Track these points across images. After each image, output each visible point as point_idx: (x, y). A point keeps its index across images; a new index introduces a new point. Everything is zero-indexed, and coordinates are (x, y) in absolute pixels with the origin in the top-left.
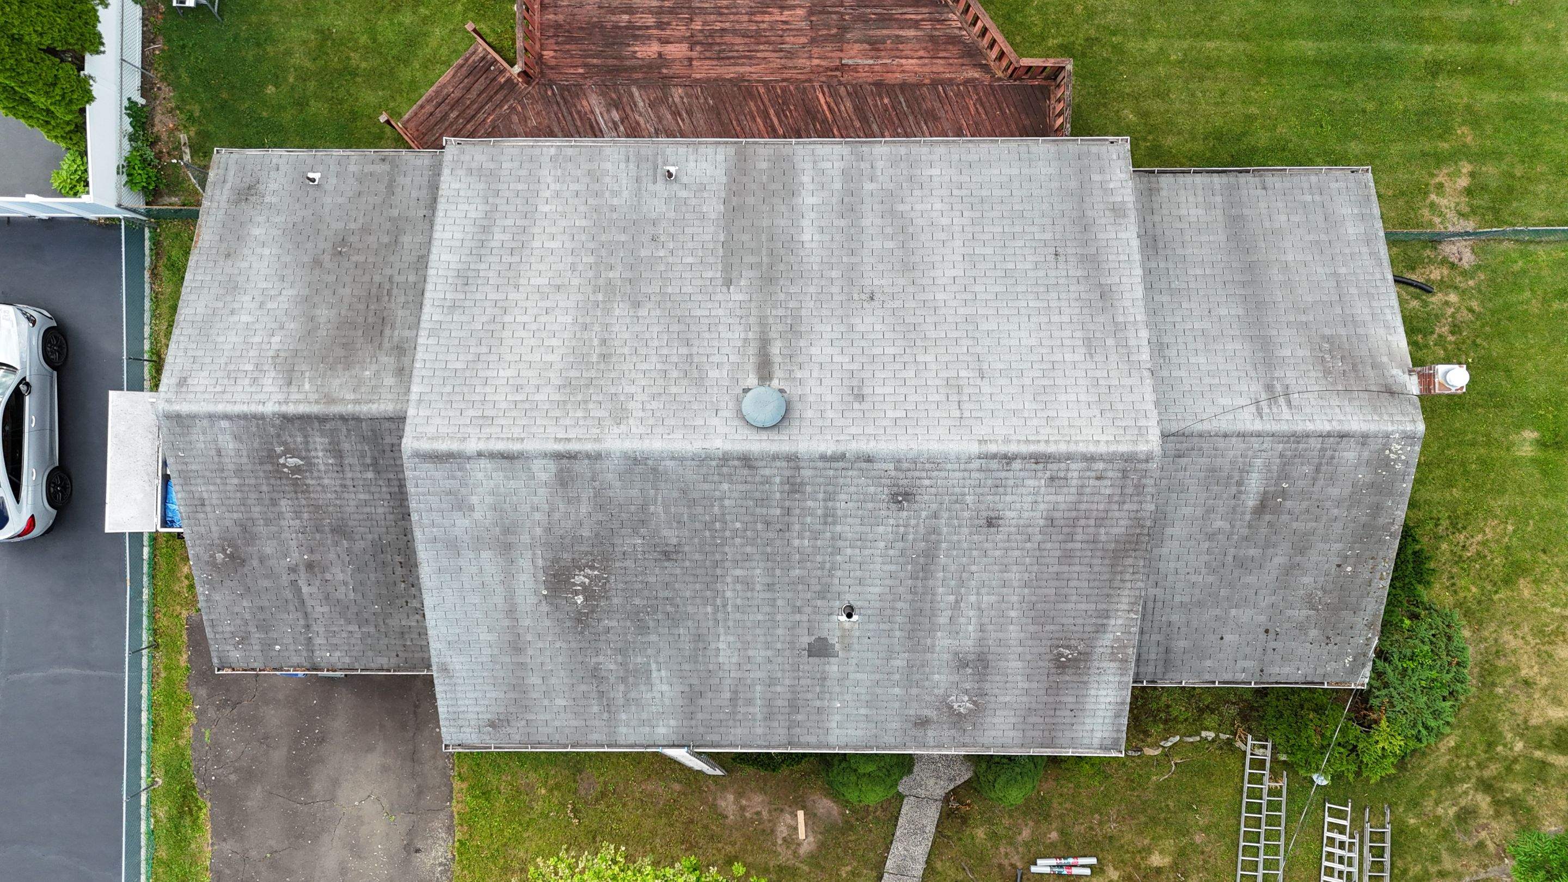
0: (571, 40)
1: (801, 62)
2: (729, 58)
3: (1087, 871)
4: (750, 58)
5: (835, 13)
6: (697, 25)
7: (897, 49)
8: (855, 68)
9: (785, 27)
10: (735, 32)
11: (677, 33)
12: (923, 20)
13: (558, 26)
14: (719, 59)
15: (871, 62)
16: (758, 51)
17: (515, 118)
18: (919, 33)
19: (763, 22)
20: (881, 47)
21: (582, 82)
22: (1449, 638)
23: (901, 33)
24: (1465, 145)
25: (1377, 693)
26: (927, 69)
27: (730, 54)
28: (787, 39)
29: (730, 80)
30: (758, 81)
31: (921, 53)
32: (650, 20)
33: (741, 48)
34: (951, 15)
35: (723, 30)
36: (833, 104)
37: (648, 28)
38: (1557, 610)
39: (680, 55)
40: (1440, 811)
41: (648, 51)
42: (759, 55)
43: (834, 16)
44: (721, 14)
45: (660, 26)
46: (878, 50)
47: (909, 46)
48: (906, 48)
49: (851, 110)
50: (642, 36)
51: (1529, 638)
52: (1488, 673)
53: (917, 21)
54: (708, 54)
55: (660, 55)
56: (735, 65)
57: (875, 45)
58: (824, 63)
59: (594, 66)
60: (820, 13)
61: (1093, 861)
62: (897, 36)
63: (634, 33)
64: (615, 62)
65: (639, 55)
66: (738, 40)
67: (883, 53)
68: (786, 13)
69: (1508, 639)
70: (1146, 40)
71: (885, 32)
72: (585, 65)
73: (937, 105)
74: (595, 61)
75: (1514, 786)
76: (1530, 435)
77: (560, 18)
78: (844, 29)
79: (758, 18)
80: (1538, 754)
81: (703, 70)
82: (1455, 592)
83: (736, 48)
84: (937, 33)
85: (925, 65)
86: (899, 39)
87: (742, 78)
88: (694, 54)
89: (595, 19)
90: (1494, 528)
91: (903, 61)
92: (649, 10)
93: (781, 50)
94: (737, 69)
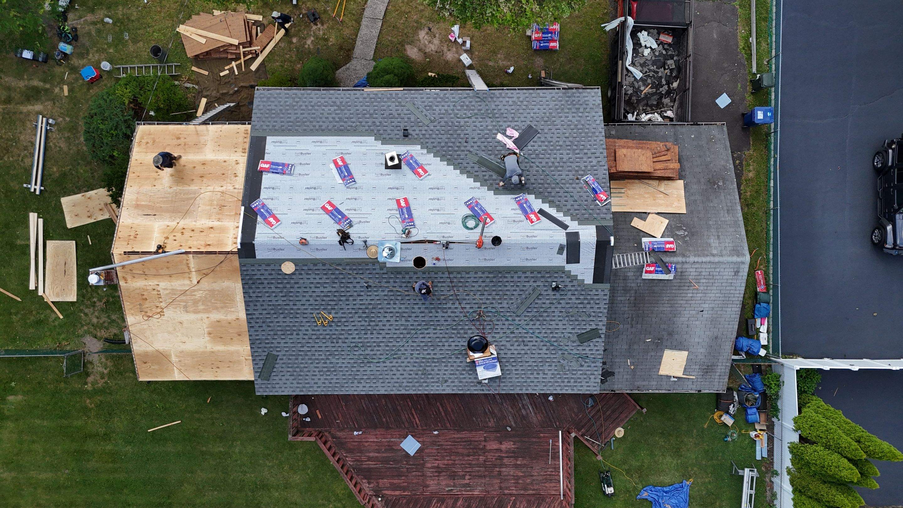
2: (465, 441)
4: (454, 442)
5: (411, 465)
6: (482, 458)
7: (379, 446)
9: (437, 457)
10: (463, 455)
11: (493, 454)
12: (366, 461)
14: (471, 441)
15: (392, 440)
16: (451, 445)
17: (576, 410)
18: (368, 454)
19: (448, 460)
20: (387, 447)
21: (542, 429)
22: (94, 146)
23: (377, 455)
24: (90, 398)
25: (129, 117)
27: (464, 443)
28: (435, 451)
29: (464, 430)
30: (450, 429)
31: (366, 444)
32: (506, 461)
33: (459, 447)
34: (352, 464)
35: (468, 456)
36: (412, 418)
37: (507, 457)
39: (491, 443)
41: (507, 446)
42: (450, 443)
44: (469, 464)
45: (501, 458)
46: (389, 446)
47: (373, 448)
50: (510, 453)
52: (73, 128)
53: (369, 460)
54: (476, 444)
55: (501, 443)
56: (462, 438)
59: (535, 438)
60: (419, 465)
62: (379, 453)
63: (514, 454)
64: (524, 440)
65: (512, 443)
66: (461, 451)
67: (386, 444)
68: (436, 465)
70: (252, 452)
71: (385, 455)
74: (534, 440)
79: (450, 462)
80: (48, 86)
81: (479, 436)
83: (462, 447)
84: (358, 454)
85: (364, 438)
86: (378, 451)
87: (458, 431)
88: (483, 443)
89: (534, 461)
91: (375, 440)
92: (507, 466)
93: (439, 445)
94: (461, 436)
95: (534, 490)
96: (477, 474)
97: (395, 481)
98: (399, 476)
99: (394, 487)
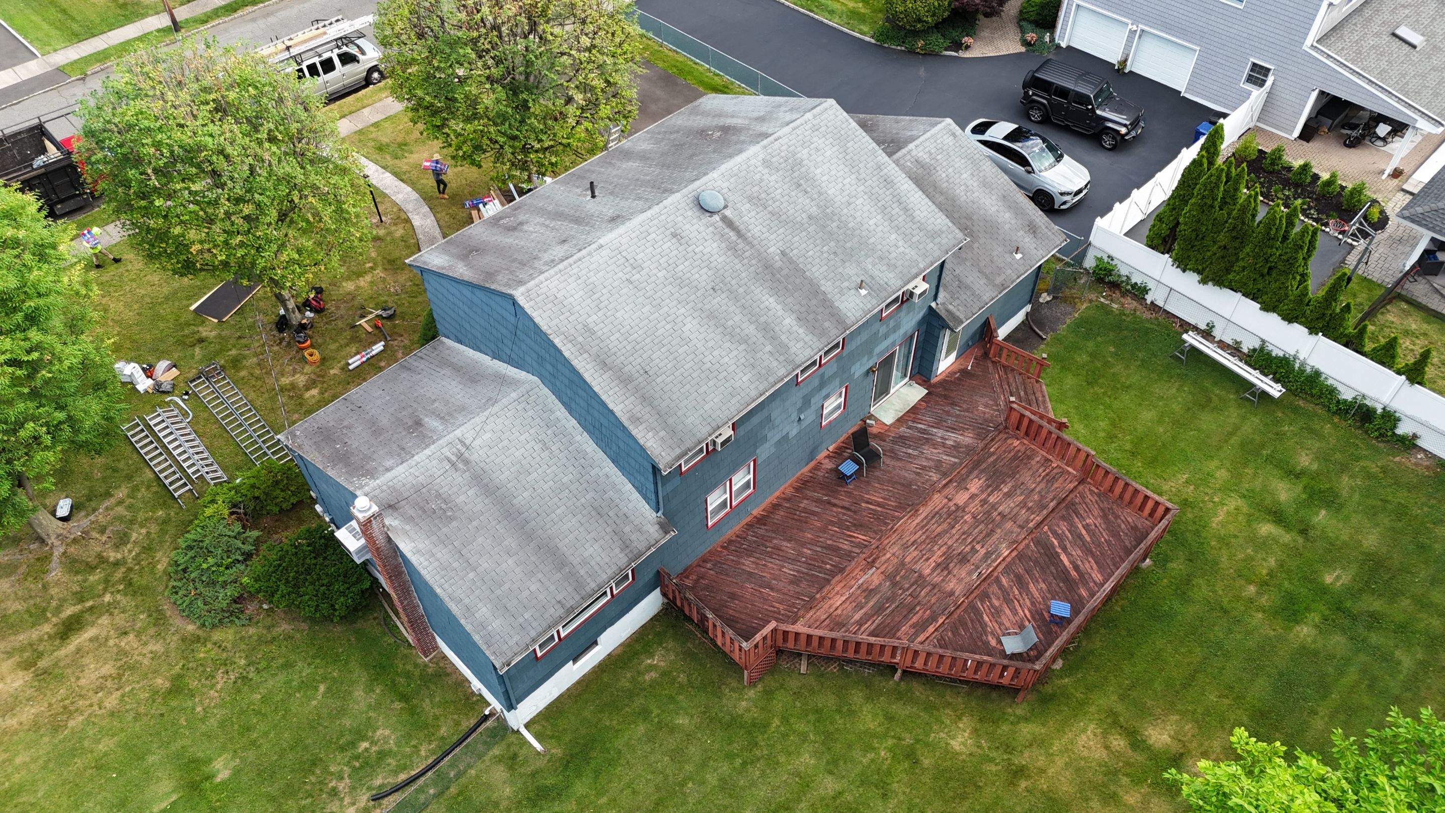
0: (1015, 458)
1: (895, 549)
3: (350, 361)
4: (923, 527)
5: (908, 589)
6: (968, 517)
7: (854, 601)
8: (864, 571)
9: (925, 557)
10: (946, 532)
11: (972, 505)
13: (1029, 458)
14: (937, 513)
16: (923, 533)
17: (991, 402)
19: (939, 549)
20: (864, 594)
23: (862, 611)
26: (826, 606)
27: (934, 520)
28: (916, 553)
29: (919, 506)
30: (904, 516)
31: (839, 612)
32: (992, 499)
33: (933, 527)
35: (953, 527)
36: (853, 539)
37: (989, 495)
38: (127, 689)
39: (957, 497)
40: (144, 531)
41: (975, 486)
42: (921, 532)
43: (907, 586)
44: (964, 533)
45: (984, 502)
46: (864, 591)
47: (850, 608)
48: (849, 607)
49: (841, 545)
50: (987, 489)
51: (140, 658)
52: (159, 619)
53: (861, 625)
54: (945, 510)
55: (967, 489)
56: (926, 518)
57: (869, 592)
58: (883, 559)
60: (917, 581)
61: (351, 367)
62: (862, 608)
63: (992, 487)
64: (982, 467)
65: (976, 480)
66: (939, 529)
68: (933, 564)
69: (157, 647)
70: (720, 780)
71: (871, 603)
72: (993, 454)
73: (798, 589)
74: (992, 459)
75: (97, 577)
76: (223, 775)
77: (1033, 462)
78: (894, 584)
79: (944, 549)
80: (90, 603)
81: (937, 500)
82: (215, 644)
83: (936, 525)
85: (830, 607)
86: (860, 607)
87: (914, 512)
88: (951, 504)
89: (1017, 476)
90: (212, 699)
91: (843, 598)
92: (1000, 503)
93: (912, 544)
94: (922, 516)
95: (1052, 500)
96: (982, 535)
97: (915, 619)
98: (911, 610)
99: (921, 627)
